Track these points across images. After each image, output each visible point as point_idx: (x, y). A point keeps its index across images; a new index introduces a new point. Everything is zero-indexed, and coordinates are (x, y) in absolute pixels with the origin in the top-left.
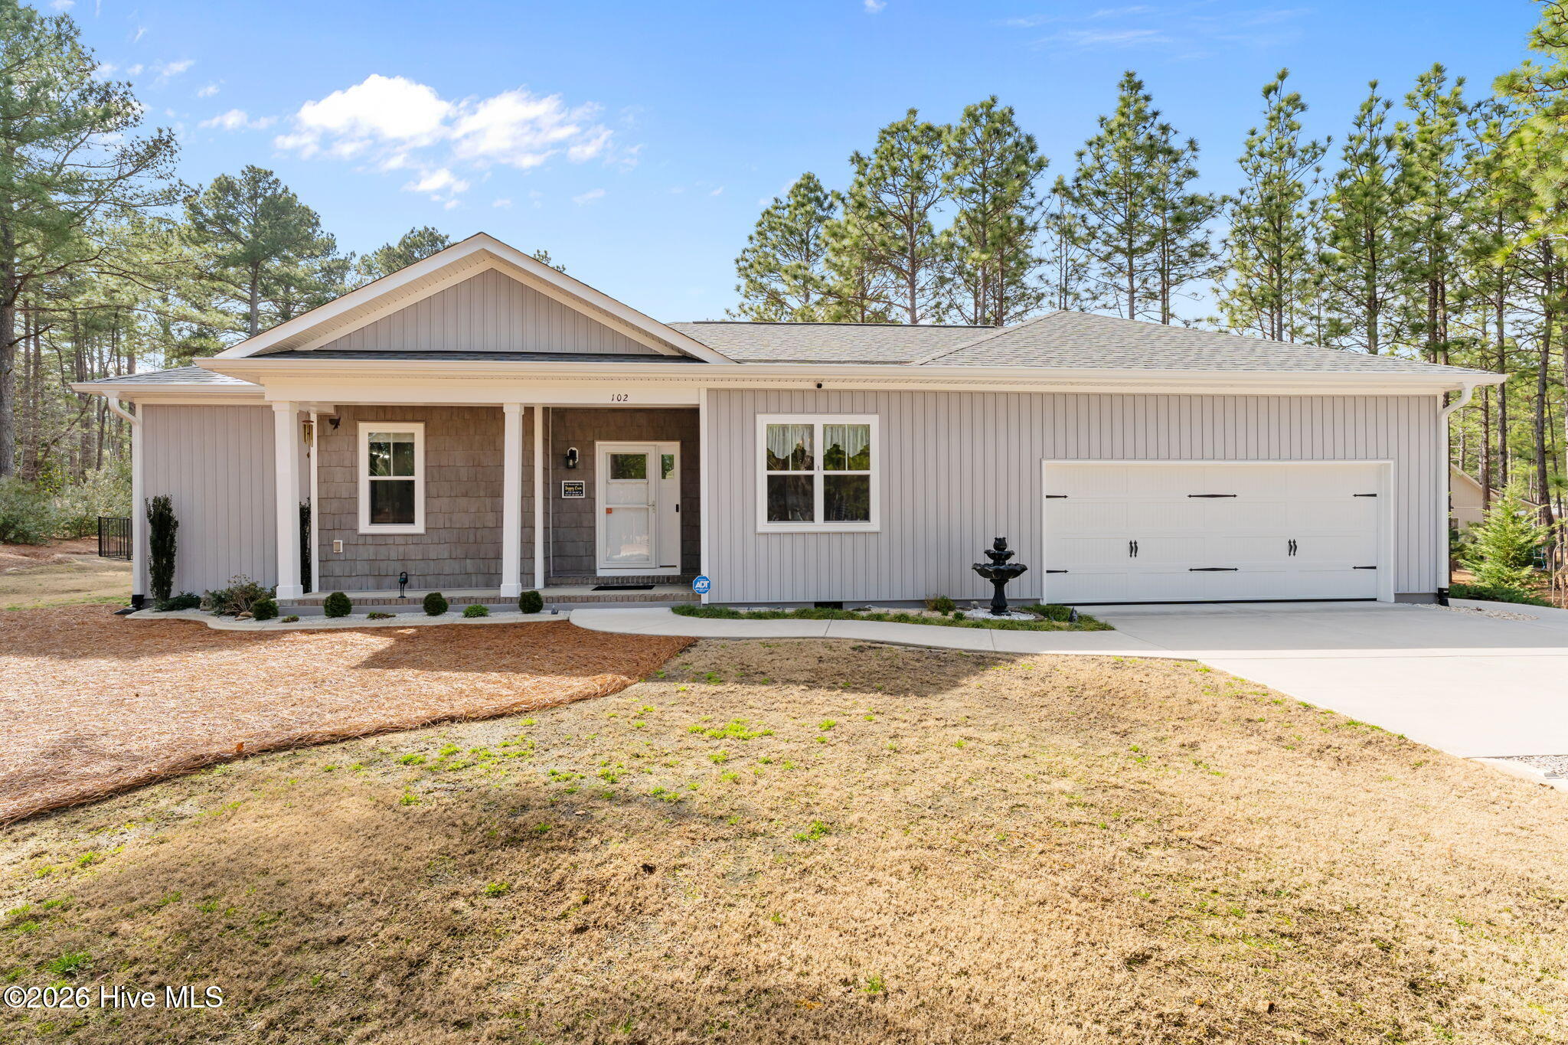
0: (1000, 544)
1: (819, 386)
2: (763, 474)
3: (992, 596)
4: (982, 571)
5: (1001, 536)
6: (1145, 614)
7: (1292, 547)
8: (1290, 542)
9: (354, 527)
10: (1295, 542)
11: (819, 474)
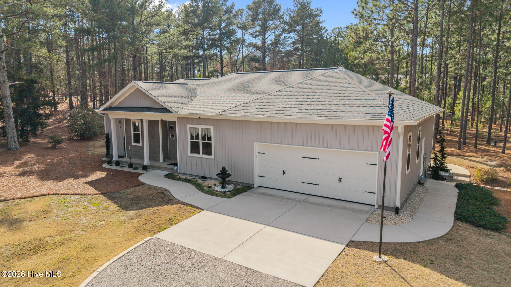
0: (224, 169)
1: (199, 117)
5: (224, 166)
7: (340, 180)
8: (339, 178)
9: (131, 143)
10: (341, 178)
11: (201, 141)
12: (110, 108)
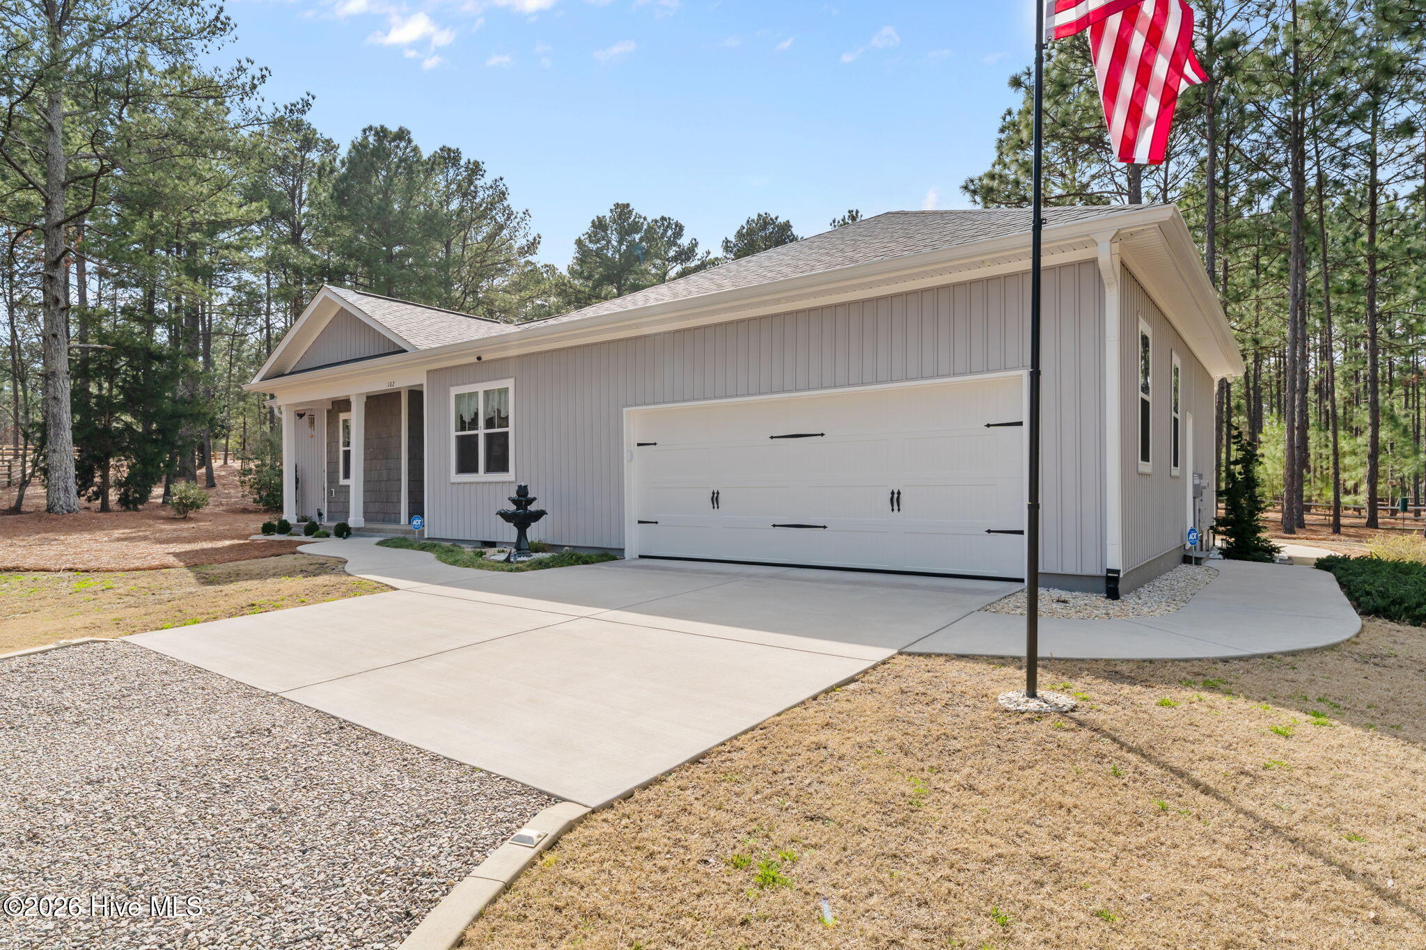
0: (522, 491)
1: (479, 358)
2: (454, 434)
3: (514, 539)
4: (506, 516)
5: (523, 484)
6: (664, 569)
7: (895, 499)
8: (893, 493)
9: (338, 482)
10: (899, 493)
11: (481, 432)
12: (277, 374)
